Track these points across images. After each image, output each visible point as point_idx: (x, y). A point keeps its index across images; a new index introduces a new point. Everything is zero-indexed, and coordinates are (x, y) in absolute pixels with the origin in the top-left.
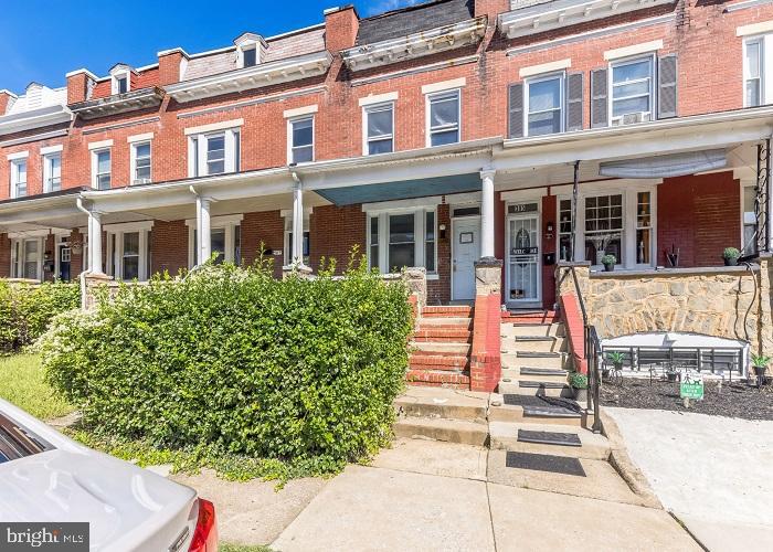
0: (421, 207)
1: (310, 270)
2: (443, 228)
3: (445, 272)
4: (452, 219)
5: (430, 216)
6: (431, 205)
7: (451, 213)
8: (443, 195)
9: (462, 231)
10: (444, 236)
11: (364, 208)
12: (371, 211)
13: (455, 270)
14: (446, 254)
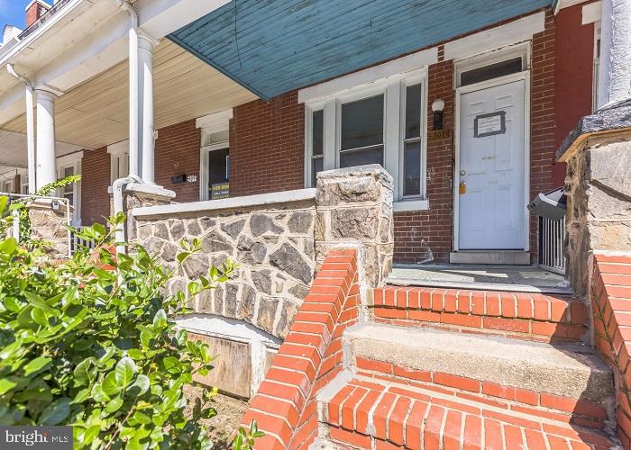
0: (395, 78)
1: (173, 194)
2: (438, 106)
3: (442, 195)
4: (459, 90)
5: (413, 92)
6: (414, 70)
7: (457, 78)
8: (440, 45)
9: (480, 111)
10: (442, 124)
11: (302, 97)
12: (312, 100)
13: (462, 190)
14: (444, 159)
